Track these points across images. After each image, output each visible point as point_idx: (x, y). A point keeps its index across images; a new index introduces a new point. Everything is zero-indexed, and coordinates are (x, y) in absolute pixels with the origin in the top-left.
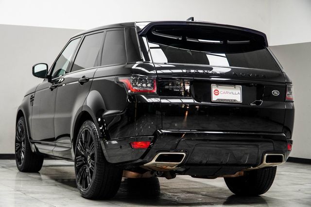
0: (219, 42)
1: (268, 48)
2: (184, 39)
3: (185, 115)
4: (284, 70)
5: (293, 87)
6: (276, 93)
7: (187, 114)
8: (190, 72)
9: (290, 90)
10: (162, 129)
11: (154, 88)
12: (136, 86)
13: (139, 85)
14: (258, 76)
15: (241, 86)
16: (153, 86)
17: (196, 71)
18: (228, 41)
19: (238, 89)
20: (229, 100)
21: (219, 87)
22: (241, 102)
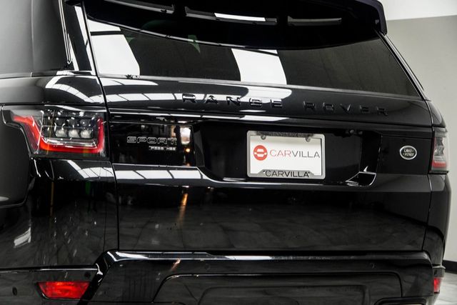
0: (263, 19)
1: (385, 37)
2: (180, 13)
3: (180, 204)
4: (426, 94)
5: (447, 134)
6: (408, 152)
7: (185, 201)
8: (193, 100)
9: (440, 143)
10: (119, 251)
11: (98, 143)
12: (53, 135)
13: (62, 132)
14: (365, 109)
15: (322, 136)
16: (94, 136)
17: (208, 98)
18: (290, 19)
19: (315, 144)
20: (292, 173)
21: (267, 137)
22: (323, 177)
